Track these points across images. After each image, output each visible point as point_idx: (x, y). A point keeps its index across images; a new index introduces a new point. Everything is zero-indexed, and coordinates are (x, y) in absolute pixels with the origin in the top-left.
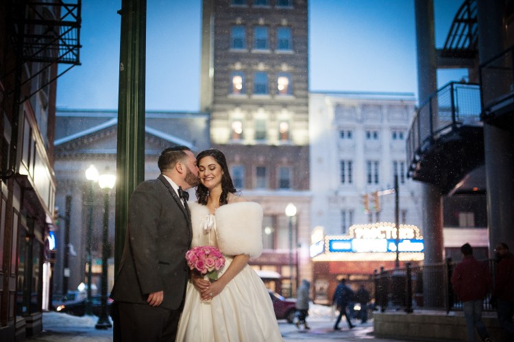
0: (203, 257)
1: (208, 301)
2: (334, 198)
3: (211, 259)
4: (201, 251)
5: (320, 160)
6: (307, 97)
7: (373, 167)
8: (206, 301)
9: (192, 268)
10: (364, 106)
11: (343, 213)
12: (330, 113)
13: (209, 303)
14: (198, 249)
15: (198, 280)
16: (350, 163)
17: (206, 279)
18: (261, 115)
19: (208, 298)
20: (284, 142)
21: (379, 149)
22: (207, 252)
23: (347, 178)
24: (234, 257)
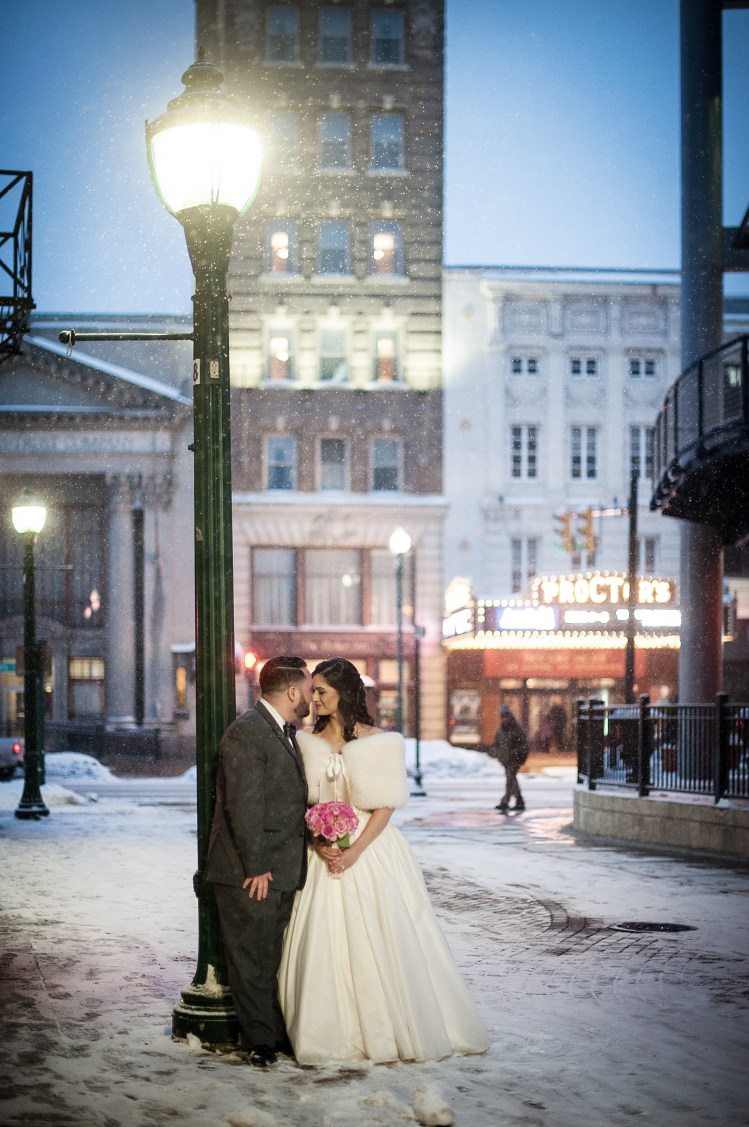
0: (331, 820)
1: (339, 875)
2: (496, 511)
3: (342, 822)
4: (328, 811)
5: (465, 424)
6: (438, 279)
7: (584, 440)
8: (336, 875)
9: (316, 835)
10: (568, 300)
11: (516, 544)
12: (490, 316)
13: (338, 878)
14: (323, 809)
15: (324, 849)
16: (533, 430)
17: (335, 846)
18: (334, 321)
19: (339, 872)
20: (385, 383)
21: (599, 399)
22: (336, 813)
23: (525, 466)
24: (372, 811)
